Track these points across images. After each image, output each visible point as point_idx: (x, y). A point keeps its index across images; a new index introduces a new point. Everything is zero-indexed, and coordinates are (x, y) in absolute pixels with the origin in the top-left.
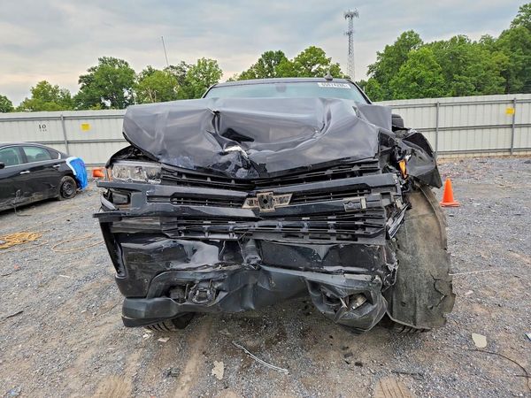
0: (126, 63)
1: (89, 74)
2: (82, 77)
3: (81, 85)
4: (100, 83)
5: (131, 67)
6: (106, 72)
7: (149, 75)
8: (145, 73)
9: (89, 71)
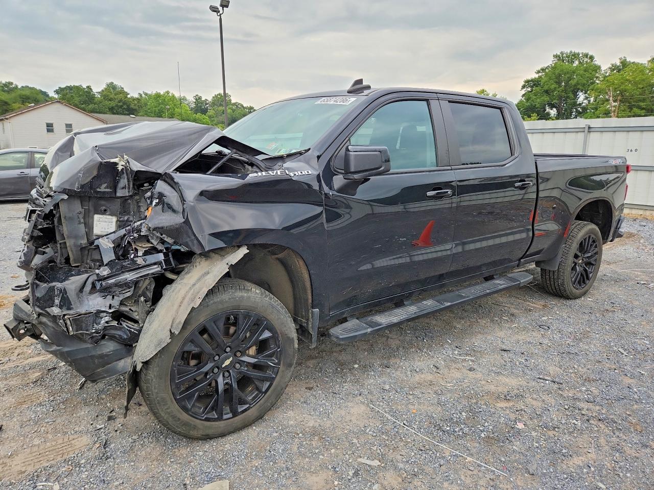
0: (592, 58)
1: (537, 76)
2: (527, 81)
3: (523, 92)
4: (546, 88)
5: (597, 61)
6: (557, 72)
7: (619, 71)
8: (614, 68)
9: (538, 72)
